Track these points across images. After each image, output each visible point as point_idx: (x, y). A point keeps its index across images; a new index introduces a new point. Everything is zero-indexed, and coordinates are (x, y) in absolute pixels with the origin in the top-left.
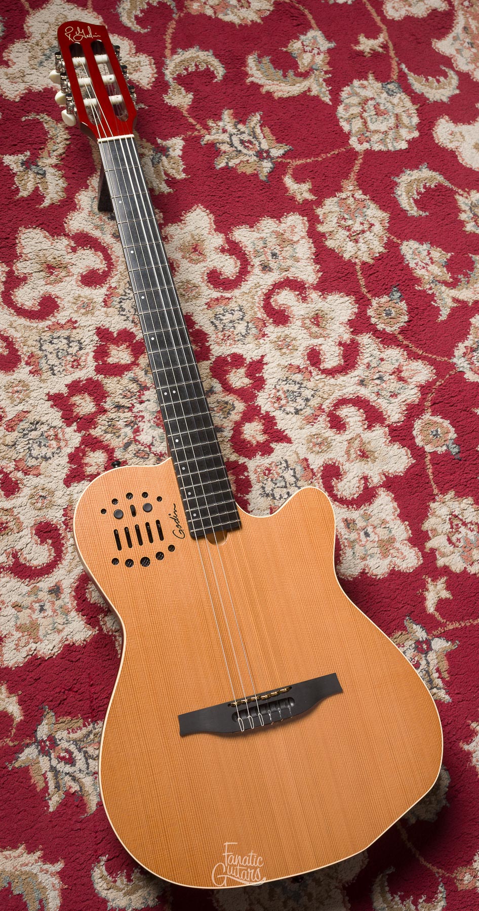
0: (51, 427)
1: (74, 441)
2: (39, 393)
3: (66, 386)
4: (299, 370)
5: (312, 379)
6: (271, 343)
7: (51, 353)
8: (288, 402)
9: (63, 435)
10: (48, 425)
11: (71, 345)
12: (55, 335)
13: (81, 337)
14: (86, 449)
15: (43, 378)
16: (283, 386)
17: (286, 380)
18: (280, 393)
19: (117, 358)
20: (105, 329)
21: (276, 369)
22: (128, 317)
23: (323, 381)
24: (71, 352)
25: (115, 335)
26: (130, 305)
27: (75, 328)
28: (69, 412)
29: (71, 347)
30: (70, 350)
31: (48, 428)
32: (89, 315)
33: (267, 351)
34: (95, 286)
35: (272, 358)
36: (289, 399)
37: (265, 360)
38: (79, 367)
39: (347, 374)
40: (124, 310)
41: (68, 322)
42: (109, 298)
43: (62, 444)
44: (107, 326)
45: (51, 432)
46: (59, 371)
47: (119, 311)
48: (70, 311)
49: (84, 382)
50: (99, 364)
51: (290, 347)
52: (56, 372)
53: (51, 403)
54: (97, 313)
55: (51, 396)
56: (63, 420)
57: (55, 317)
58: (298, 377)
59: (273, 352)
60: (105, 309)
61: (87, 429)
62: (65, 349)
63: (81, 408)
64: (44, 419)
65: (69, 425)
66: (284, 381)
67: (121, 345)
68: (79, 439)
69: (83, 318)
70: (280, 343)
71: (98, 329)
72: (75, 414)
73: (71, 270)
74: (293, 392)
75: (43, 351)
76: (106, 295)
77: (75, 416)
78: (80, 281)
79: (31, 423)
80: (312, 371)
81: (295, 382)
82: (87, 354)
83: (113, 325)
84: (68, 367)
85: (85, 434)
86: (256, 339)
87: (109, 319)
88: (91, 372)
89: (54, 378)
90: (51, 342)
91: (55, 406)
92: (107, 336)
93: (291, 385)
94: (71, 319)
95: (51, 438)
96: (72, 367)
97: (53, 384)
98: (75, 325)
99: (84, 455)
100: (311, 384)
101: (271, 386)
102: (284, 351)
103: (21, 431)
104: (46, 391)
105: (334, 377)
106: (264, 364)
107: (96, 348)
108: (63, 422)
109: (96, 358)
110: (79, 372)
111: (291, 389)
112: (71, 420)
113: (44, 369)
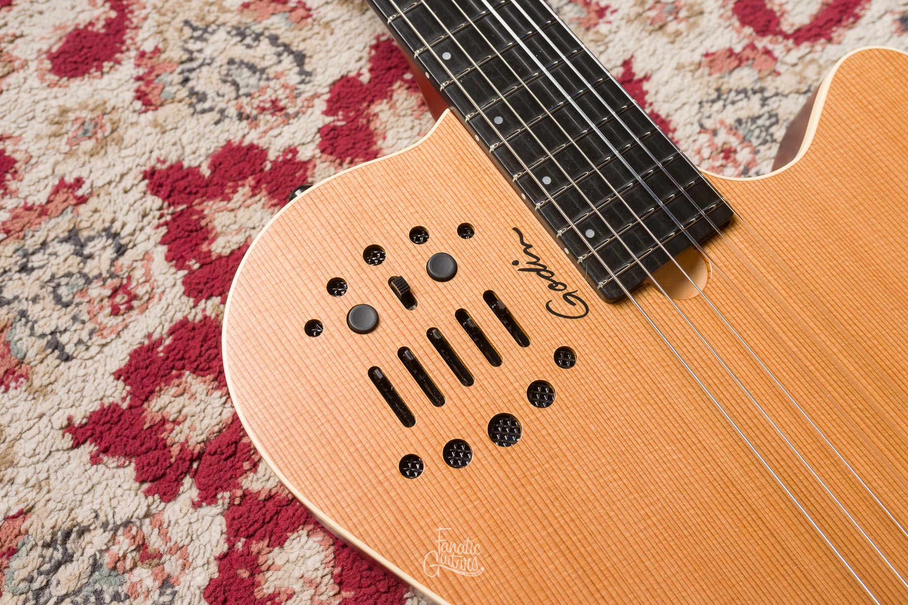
0: (116, 529)
1: (204, 539)
2: (41, 437)
3: (118, 375)
4: (736, 59)
5: (780, 68)
6: (630, 21)
7: (35, 300)
8: (756, 152)
9: (164, 535)
10: (105, 526)
11: (87, 251)
12: (31, 243)
13: (109, 217)
14: (255, 548)
15: (37, 383)
16: (720, 116)
17: (719, 98)
18: (723, 137)
19: (238, 231)
20: (171, 167)
21: (677, 80)
22: (222, 111)
23: (813, 61)
24: (95, 272)
25: (206, 172)
26: (216, 77)
27: (82, 200)
28: (157, 453)
29: (91, 256)
30: (91, 268)
31: (108, 535)
32: (110, 149)
33: (631, 45)
34: (100, 68)
35: (654, 59)
36: (755, 142)
37: (639, 70)
38: (135, 303)
39: (857, 18)
40: (202, 98)
41: (56, 191)
42: (148, 83)
43: (171, 565)
44: (173, 158)
45: (124, 544)
46: (80, 342)
47: (191, 105)
48: (52, 160)
49: (168, 342)
50: (192, 272)
51: (683, 14)
52: (69, 349)
53: (88, 448)
54: (130, 134)
55: (82, 426)
56: (146, 486)
57: (13, 194)
58: (745, 77)
59: (646, 42)
60: (150, 115)
61: (230, 483)
62: (74, 270)
63: (187, 423)
64: (83, 516)
65: (169, 494)
66: (713, 101)
67: (235, 192)
68: (220, 524)
69: (98, 163)
70: (652, 14)
71: (149, 174)
72: (175, 450)
73: (15, 53)
74: (754, 119)
75: (9, 303)
76: (139, 79)
77: (181, 458)
78: (50, 71)
79: (46, 546)
80: (770, 47)
81: (745, 91)
82: (147, 257)
83: (188, 150)
84: (101, 318)
85: (232, 498)
86: (588, 29)
87: (170, 137)
88: (176, 302)
89: (73, 369)
90: (24, 269)
91: (106, 451)
92: (182, 183)
93: (739, 104)
94: (62, 181)
95: (128, 563)
96: (115, 312)
97: (75, 389)
98: (80, 193)
99: (255, 568)
100: (786, 81)
101: (689, 130)
102: (672, 27)
103: (23, 585)
104: (60, 420)
105: (830, 40)
106: (641, 81)
107: (164, 230)
108: (148, 493)
109: (176, 258)
110: (142, 318)
111: (743, 115)
112: (171, 475)
113: (31, 354)
